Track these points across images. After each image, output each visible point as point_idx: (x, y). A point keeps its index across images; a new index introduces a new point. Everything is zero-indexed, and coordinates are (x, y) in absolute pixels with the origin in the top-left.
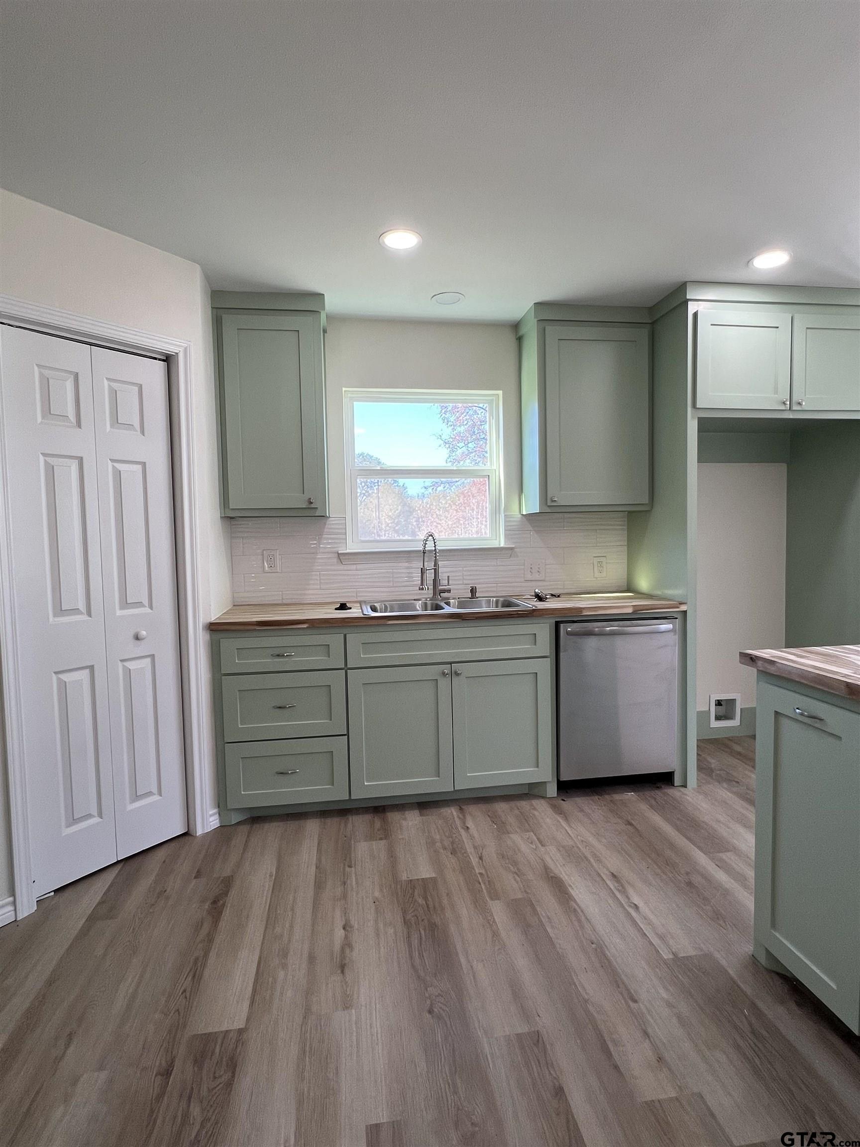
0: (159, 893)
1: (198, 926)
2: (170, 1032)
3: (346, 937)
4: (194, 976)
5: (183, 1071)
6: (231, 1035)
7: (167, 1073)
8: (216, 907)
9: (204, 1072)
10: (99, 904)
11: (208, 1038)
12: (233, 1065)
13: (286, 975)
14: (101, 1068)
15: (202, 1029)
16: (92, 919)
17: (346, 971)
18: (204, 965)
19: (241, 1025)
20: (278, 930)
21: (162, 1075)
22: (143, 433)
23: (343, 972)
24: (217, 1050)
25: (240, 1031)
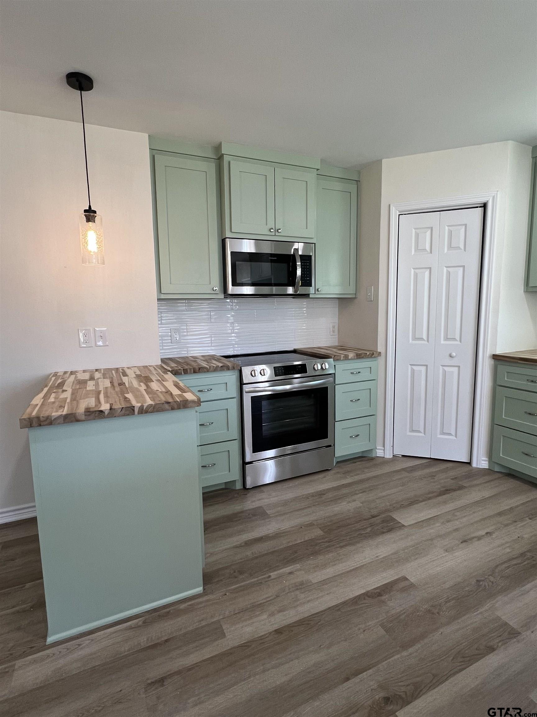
0: (432, 476)
1: (433, 492)
2: (385, 510)
3: (483, 536)
4: (410, 503)
5: (377, 520)
6: (400, 524)
7: (373, 517)
8: (447, 491)
9: (382, 525)
10: (410, 467)
11: (393, 520)
12: (390, 530)
13: (439, 526)
14: (362, 503)
15: (394, 516)
16: (404, 470)
17: (464, 544)
18: (417, 503)
19: (406, 524)
20: (458, 514)
21: (372, 516)
22: (465, 251)
23: (462, 542)
24: (391, 524)
25: (403, 526)
